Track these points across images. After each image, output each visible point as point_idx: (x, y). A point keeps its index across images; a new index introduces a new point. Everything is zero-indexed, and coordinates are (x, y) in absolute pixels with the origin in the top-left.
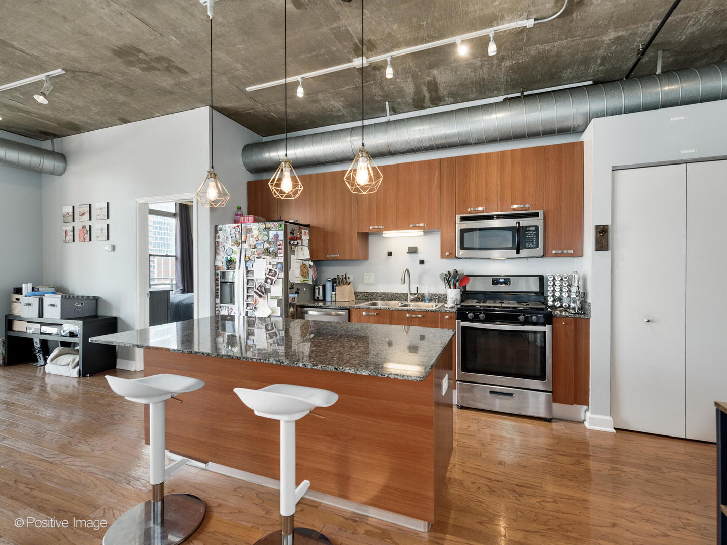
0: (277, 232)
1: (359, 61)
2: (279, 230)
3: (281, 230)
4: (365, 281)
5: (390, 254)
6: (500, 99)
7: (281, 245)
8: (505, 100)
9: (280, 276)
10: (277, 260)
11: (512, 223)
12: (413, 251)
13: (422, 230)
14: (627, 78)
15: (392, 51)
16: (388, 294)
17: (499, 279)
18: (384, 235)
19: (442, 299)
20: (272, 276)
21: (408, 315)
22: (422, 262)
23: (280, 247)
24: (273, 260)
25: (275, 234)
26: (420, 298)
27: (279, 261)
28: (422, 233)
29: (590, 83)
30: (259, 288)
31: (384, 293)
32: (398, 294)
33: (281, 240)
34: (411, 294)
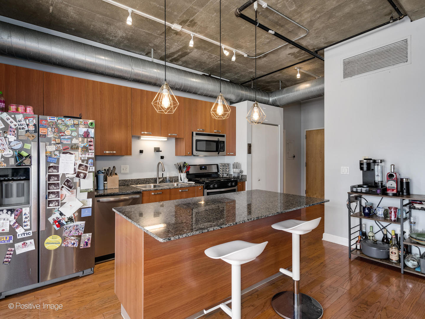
0: (88, 130)
1: (179, 27)
2: (89, 127)
3: (92, 128)
4: (122, 172)
5: (141, 152)
6: (201, 73)
7: (91, 142)
8: (203, 74)
9: (91, 170)
10: (87, 156)
11: (216, 139)
12: (157, 150)
13: (167, 138)
14: (241, 84)
15: (196, 33)
16: (141, 180)
17: (202, 166)
18: (142, 138)
19: (176, 179)
20: (83, 170)
21: (180, 191)
22: (162, 158)
23: (91, 143)
24: (83, 156)
25: (86, 131)
26: (164, 180)
27: (90, 156)
28: (166, 139)
29: (229, 81)
30: (66, 183)
31: (137, 180)
32: (148, 179)
33: (91, 138)
34: (159, 178)
